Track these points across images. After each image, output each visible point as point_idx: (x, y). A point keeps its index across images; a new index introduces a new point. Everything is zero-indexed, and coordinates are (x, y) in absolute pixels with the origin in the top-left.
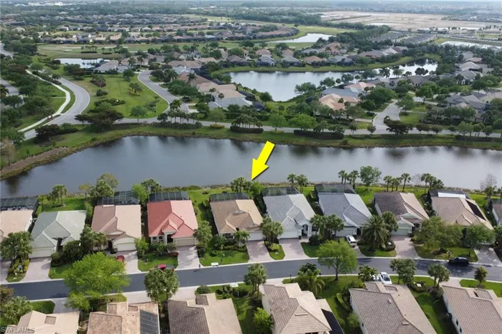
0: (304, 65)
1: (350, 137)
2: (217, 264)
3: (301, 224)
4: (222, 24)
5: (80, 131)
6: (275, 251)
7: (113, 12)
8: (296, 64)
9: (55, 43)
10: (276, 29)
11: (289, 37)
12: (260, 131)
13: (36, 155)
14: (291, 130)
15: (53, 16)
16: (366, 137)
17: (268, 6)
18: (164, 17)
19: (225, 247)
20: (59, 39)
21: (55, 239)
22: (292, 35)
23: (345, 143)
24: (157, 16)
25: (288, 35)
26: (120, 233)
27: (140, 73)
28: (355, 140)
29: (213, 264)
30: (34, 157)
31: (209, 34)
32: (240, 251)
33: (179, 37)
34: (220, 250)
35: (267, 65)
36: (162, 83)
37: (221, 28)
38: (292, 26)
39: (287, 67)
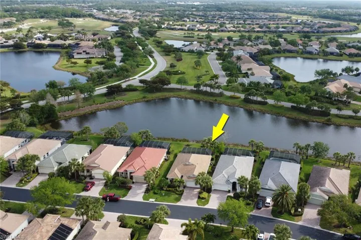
0: (341, 55)
1: (337, 116)
2: (154, 200)
3: (232, 181)
4: (299, 21)
5: (140, 90)
6: (203, 198)
7: (227, 10)
8: (335, 54)
9: (172, 29)
10: (339, 26)
11: (347, 33)
12: (265, 103)
13: (100, 104)
14: (289, 105)
15: (185, 11)
16: (350, 117)
17: (347, 9)
18: (262, 14)
19: (168, 189)
20: (176, 27)
21: (57, 162)
22: (351, 31)
23: (329, 120)
24: (256, 13)
25: (346, 31)
26: (97, 165)
27: (212, 53)
28: (339, 119)
29: (151, 200)
30: (98, 105)
31: (283, 27)
32: (177, 194)
33: (259, 29)
34: (163, 190)
35: (310, 53)
36: (221, 62)
37: (297, 24)
38: (355, 24)
39: (327, 55)
